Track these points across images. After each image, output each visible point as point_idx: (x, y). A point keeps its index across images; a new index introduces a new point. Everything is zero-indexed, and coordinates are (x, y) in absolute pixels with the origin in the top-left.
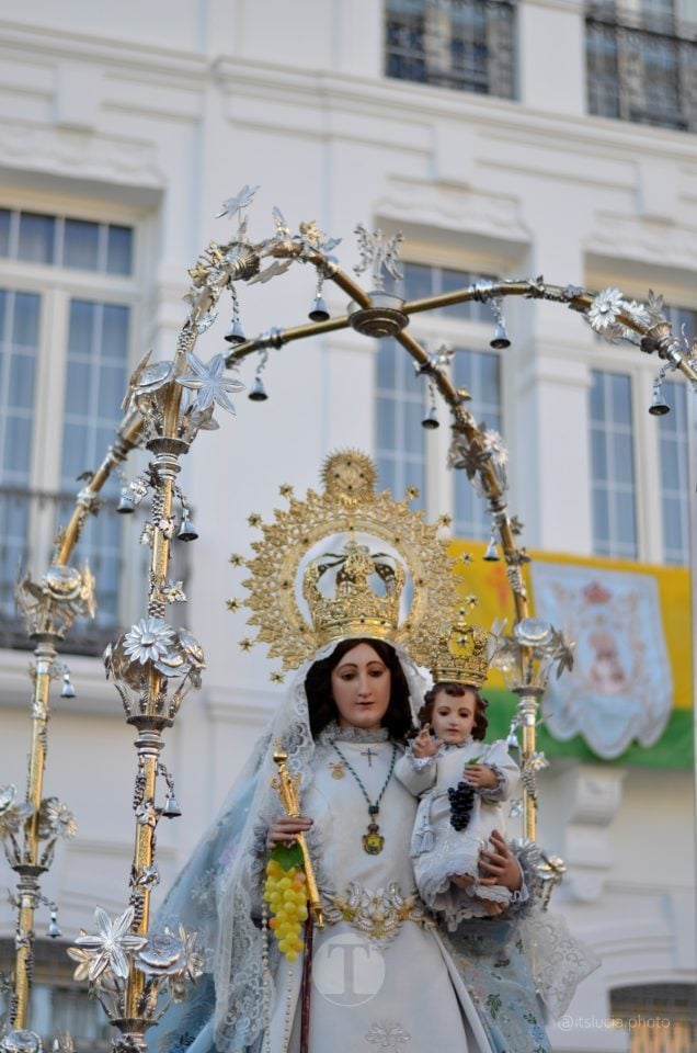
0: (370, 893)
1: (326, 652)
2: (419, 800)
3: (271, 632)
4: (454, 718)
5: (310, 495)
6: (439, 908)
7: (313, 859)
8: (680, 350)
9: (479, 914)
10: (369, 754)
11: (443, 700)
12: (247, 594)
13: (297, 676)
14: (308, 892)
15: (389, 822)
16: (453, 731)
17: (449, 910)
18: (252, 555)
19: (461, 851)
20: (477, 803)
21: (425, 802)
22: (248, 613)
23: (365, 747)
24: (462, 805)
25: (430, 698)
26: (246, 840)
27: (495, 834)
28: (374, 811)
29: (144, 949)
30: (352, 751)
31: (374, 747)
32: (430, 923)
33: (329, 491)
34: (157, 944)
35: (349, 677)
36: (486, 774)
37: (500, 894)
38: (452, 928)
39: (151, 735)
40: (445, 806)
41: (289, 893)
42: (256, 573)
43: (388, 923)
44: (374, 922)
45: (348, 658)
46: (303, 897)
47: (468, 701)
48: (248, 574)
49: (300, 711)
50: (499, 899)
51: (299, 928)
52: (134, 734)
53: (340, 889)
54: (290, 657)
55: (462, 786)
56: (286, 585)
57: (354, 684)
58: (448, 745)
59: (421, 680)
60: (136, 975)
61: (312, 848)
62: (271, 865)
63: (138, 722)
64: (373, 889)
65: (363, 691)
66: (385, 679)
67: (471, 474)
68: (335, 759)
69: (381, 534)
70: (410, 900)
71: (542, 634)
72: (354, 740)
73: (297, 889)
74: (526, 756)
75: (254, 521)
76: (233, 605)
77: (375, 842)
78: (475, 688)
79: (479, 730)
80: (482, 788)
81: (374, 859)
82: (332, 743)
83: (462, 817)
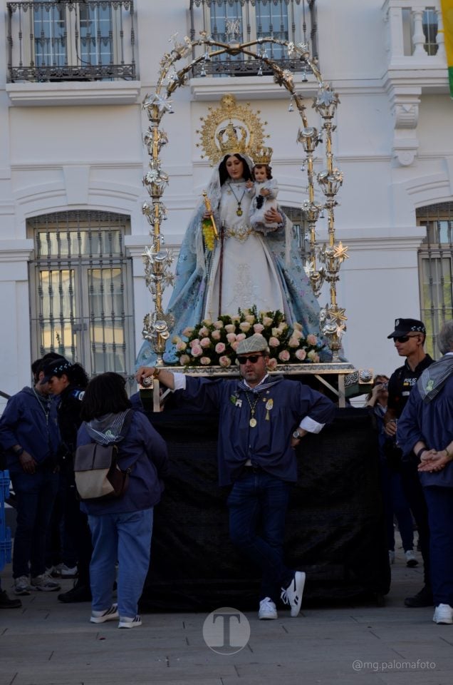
0: (239, 228)
2: (251, 199)
3: (209, 153)
4: (260, 175)
5: (217, 109)
6: (259, 230)
9: (271, 230)
11: (256, 170)
12: (201, 142)
13: (217, 166)
14: (214, 232)
15: (244, 207)
16: (260, 179)
18: (201, 130)
19: (260, 215)
20: (265, 200)
22: (202, 147)
23: (237, 184)
24: (260, 202)
25: (253, 169)
28: (239, 204)
29: (157, 256)
30: (234, 186)
31: (240, 184)
32: (258, 234)
33: (223, 106)
35: (230, 165)
36: (267, 192)
37: (275, 225)
38: (265, 234)
39: (156, 200)
41: (208, 233)
42: (203, 135)
43: (245, 236)
44: (241, 236)
45: (228, 160)
46: (212, 233)
47: (263, 169)
48: (201, 136)
50: (274, 227)
51: (213, 241)
52: (152, 199)
53: (231, 227)
54: (215, 160)
55: (260, 196)
56: (212, 138)
57: (231, 167)
58: (259, 183)
59: (251, 164)
60: (156, 262)
61: (214, 219)
62: (204, 225)
63: (153, 197)
64: (240, 226)
66: (240, 165)
68: (229, 189)
69: (239, 119)
70: (251, 229)
71: (311, 133)
72: (235, 183)
73: (210, 231)
74: (309, 172)
75: (202, 119)
76: (198, 145)
77: (240, 213)
78: (266, 166)
79: (269, 177)
80: (266, 195)
81: (239, 218)
82: (229, 184)
83: (260, 204)
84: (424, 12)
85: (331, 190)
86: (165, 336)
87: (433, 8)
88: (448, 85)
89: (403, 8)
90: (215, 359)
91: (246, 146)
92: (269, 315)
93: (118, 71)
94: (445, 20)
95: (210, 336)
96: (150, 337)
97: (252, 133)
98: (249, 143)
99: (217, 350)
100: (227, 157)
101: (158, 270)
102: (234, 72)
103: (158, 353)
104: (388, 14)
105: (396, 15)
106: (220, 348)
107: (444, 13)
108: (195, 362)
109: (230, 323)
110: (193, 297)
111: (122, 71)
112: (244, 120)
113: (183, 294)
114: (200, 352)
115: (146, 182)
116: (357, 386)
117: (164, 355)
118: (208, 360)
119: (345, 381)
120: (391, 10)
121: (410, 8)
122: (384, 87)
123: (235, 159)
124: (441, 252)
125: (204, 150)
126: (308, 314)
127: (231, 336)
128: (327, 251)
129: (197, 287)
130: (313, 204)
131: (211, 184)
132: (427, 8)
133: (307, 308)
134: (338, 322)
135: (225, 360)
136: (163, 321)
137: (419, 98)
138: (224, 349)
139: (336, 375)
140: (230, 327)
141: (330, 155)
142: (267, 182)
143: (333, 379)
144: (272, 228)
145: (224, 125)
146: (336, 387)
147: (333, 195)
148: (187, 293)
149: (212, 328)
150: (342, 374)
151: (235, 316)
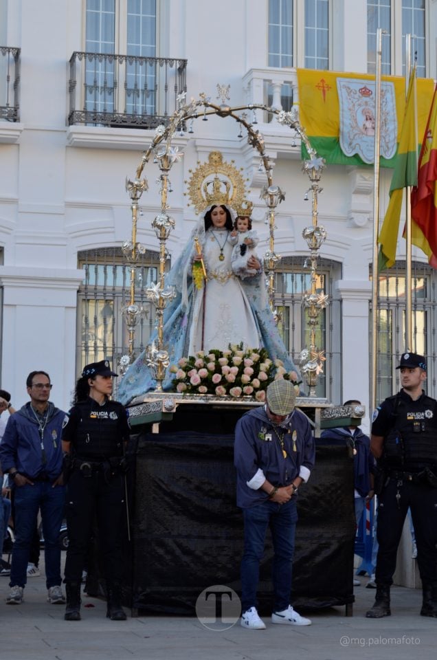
0: (221, 271)
1: (209, 209)
2: (233, 246)
3: (195, 202)
4: (242, 225)
5: (205, 164)
6: (239, 274)
7: (205, 264)
8: (300, 129)
9: (249, 276)
10: (221, 234)
11: (240, 221)
12: (188, 191)
13: (203, 214)
15: (226, 253)
16: (242, 229)
17: (241, 275)
18: (189, 181)
19: (242, 261)
20: (247, 247)
21: (235, 247)
22: (189, 196)
23: (220, 232)
24: (243, 249)
25: (237, 219)
26: (189, 260)
27: (253, 257)
28: (222, 250)
29: (163, 292)
30: (216, 233)
31: (222, 232)
32: (237, 278)
33: (210, 162)
34: (166, 291)
35: (215, 215)
36: (249, 241)
37: (254, 271)
38: (243, 279)
39: (163, 241)
40: (239, 249)
41: (198, 273)
42: (191, 185)
43: (226, 279)
44: (222, 279)
45: (215, 210)
46: (202, 274)
47: (246, 221)
48: (189, 186)
49: (202, 223)
52: (159, 241)
53: (213, 270)
54: (201, 209)
55: (243, 244)
56: (199, 189)
57: (216, 217)
58: (241, 232)
59: (234, 215)
60: (161, 298)
61: (204, 261)
62: (194, 267)
63: (160, 239)
65: (219, 218)
66: (225, 215)
67: (254, 147)
68: (212, 236)
69: (224, 174)
70: (231, 273)
71: (276, 190)
72: (217, 230)
73: (201, 272)
74: (271, 225)
75: (190, 171)
76: (185, 194)
77: (222, 258)
78: (248, 217)
79: (250, 228)
80: (248, 244)
81: (222, 262)
82: (211, 231)
83: (243, 252)
84: (282, 85)
85: (316, 245)
86: (167, 364)
87: (290, 83)
88: (300, 153)
89: (265, 80)
90: (212, 388)
91: (230, 198)
92: (255, 351)
93: (3, 112)
94: (300, 93)
95: (205, 367)
96: (153, 365)
97: (235, 187)
98: (232, 196)
99: (213, 380)
100: (214, 207)
101: (163, 305)
102: (110, 123)
103: (157, 380)
104: (249, 84)
105: (258, 86)
106: (217, 378)
107: (300, 88)
108: (194, 390)
109: (222, 356)
110: (175, 331)
111: (6, 113)
112: (229, 176)
113: (167, 327)
114: (199, 381)
115: (154, 224)
116: (349, 419)
117: (164, 381)
118: (205, 389)
119: (323, 414)
120: (254, 80)
121: (270, 81)
122: (242, 149)
123: (221, 209)
124: (284, 301)
125: (190, 199)
126: (277, 352)
127: (225, 368)
128: (311, 298)
129: (178, 322)
130: (274, 254)
131: (196, 230)
132: (285, 82)
133: (276, 347)
134: (319, 361)
135: (221, 390)
136: (165, 352)
137: (274, 162)
138: (219, 380)
139: (313, 409)
140: (223, 360)
141: (316, 214)
142: (248, 232)
143: (310, 411)
144: (251, 274)
145: (211, 178)
146: (313, 419)
147: (317, 249)
148: (170, 327)
149: (207, 360)
150: (318, 408)
151: (226, 351)
